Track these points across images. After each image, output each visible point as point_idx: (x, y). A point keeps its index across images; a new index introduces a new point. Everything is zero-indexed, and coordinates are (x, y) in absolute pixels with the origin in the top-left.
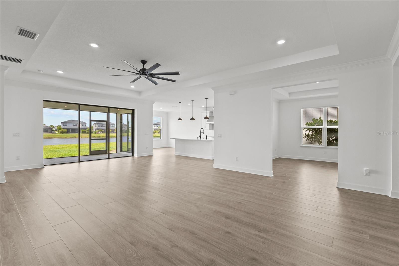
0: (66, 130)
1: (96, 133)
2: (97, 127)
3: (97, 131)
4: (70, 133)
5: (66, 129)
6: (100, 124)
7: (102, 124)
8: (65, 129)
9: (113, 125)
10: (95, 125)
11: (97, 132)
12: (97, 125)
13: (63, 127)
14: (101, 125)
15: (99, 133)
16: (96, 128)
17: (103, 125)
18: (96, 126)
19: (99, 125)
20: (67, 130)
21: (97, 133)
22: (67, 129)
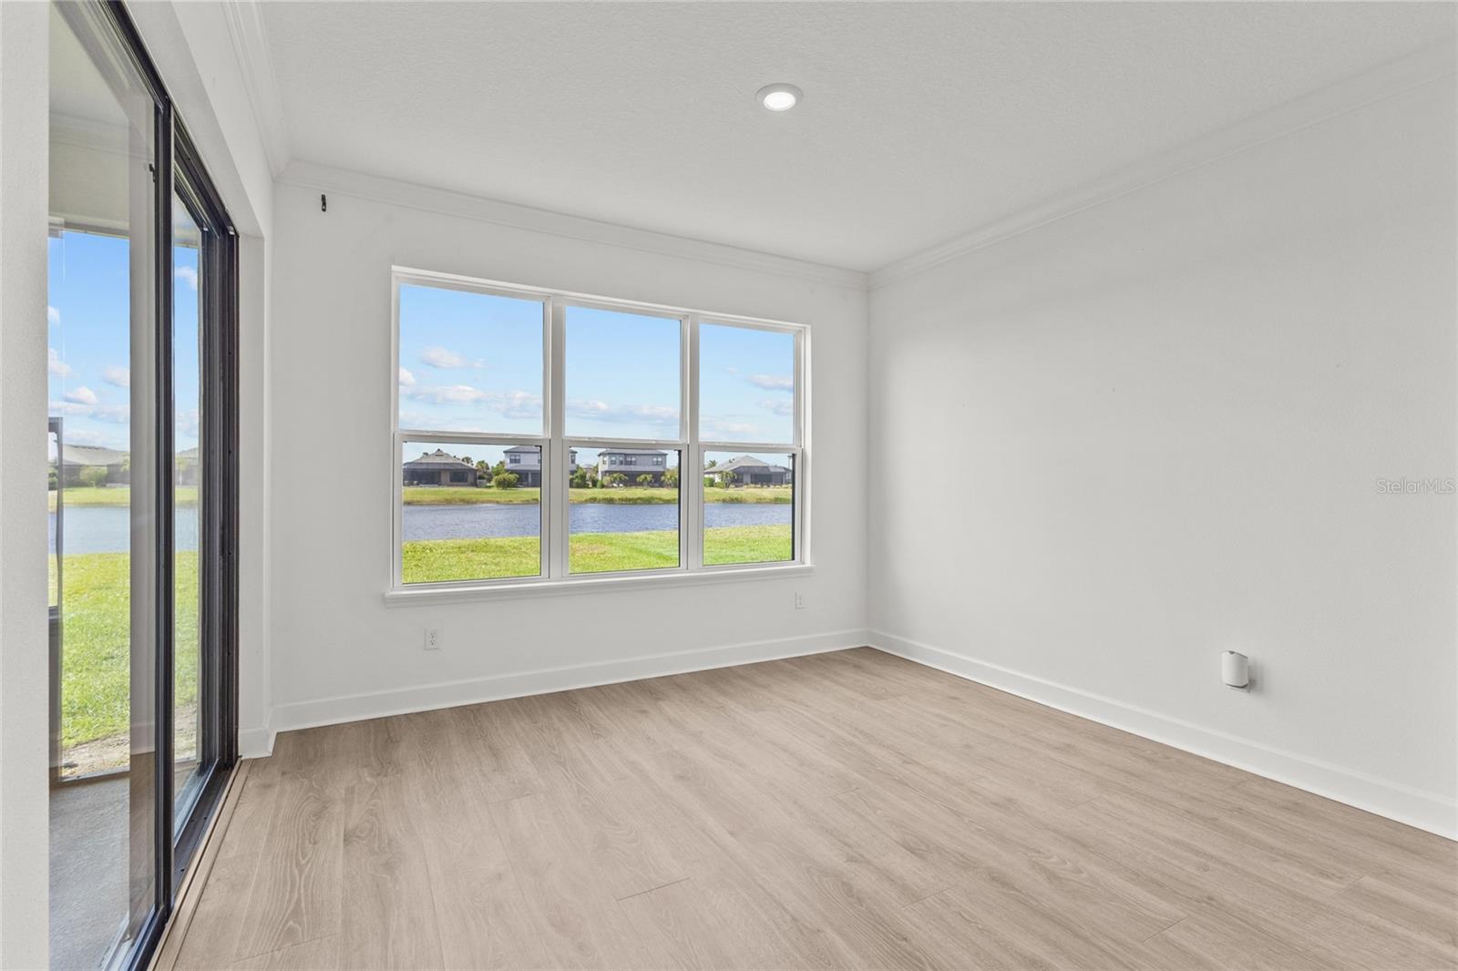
0: (512, 477)
1: (603, 486)
2: (607, 466)
3: (607, 479)
4: (528, 486)
5: (516, 473)
6: (618, 456)
7: (625, 454)
8: (512, 472)
9: (660, 459)
10: (601, 457)
11: (605, 483)
12: (606, 459)
13: (509, 466)
14: (621, 459)
15: (613, 487)
16: (606, 468)
17: (629, 459)
18: (604, 463)
19: (613, 459)
20: (517, 476)
21: (607, 487)
22: (519, 474)
